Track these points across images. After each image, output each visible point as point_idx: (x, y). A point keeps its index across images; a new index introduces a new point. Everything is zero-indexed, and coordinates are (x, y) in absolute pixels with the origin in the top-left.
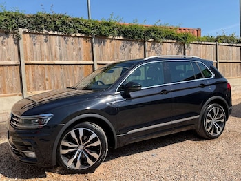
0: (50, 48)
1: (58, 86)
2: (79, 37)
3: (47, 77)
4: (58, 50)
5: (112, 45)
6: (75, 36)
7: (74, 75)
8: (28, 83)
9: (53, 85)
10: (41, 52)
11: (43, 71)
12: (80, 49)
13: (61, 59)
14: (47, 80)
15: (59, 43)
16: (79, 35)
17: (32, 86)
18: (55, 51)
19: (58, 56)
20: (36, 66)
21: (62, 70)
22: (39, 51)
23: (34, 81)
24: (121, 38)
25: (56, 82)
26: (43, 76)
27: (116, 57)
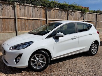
0: (28, 12)
1: (31, 29)
2: (41, 7)
3: (27, 25)
4: (32, 13)
5: (54, 12)
6: (39, 7)
7: (38, 24)
8: (19, 27)
9: (29, 28)
10: (24, 14)
11: (25, 22)
12: (41, 13)
13: (33, 17)
14: (27, 26)
15: (32, 10)
16: (40, 6)
17: (20, 29)
18: (31, 13)
19: (32, 16)
20: (22, 20)
21: (33, 22)
22: (23, 13)
23: (21, 26)
24: (58, 9)
25: (30, 27)
26: (25, 24)
27: (56, 17)
